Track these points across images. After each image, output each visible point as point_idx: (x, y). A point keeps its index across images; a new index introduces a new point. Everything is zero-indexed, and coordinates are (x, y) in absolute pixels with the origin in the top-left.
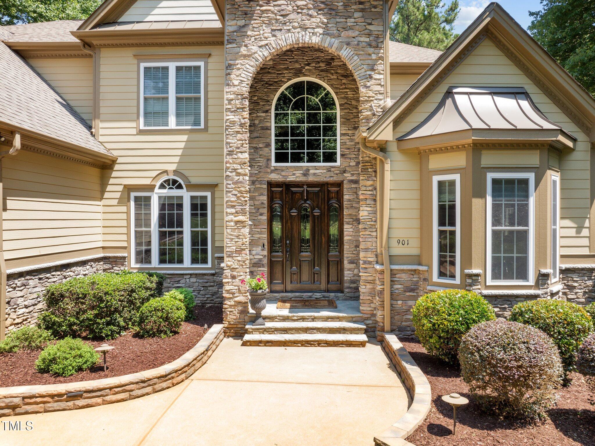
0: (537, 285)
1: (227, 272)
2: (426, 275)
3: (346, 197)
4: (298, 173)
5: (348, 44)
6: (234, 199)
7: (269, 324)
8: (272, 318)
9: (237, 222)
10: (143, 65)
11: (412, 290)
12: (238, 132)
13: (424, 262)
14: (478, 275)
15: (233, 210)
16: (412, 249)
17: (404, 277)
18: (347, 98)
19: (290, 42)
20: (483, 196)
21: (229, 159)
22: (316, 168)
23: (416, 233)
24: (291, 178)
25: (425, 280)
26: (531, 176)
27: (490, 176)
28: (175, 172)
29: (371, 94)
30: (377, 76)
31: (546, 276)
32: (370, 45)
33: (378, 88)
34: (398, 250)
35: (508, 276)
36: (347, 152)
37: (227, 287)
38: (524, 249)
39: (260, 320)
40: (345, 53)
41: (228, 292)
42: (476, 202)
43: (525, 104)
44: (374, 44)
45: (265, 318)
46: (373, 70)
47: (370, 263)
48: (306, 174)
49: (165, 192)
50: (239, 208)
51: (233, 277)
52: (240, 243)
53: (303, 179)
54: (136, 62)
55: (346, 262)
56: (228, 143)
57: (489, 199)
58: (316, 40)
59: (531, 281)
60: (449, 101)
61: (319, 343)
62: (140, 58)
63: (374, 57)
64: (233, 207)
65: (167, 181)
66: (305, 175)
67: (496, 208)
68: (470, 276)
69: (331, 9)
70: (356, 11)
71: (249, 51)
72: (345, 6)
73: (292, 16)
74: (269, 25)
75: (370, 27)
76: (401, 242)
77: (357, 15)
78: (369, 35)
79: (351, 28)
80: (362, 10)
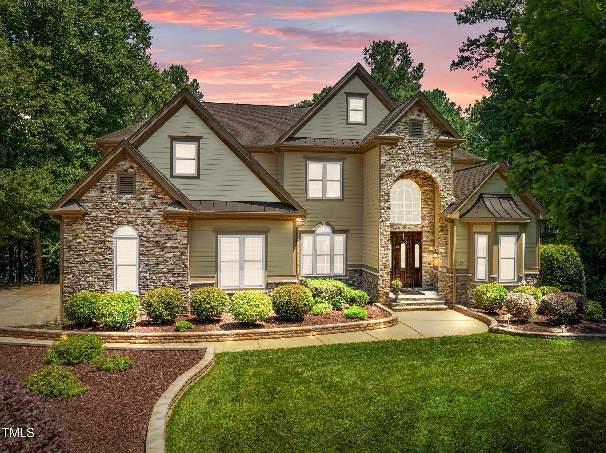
0: (518, 282)
1: (380, 278)
2: (471, 278)
3: (424, 239)
4: (401, 227)
5: (436, 171)
6: (384, 243)
7: (402, 302)
8: (401, 299)
9: (385, 254)
11: (464, 285)
12: (386, 211)
13: (470, 271)
14: (495, 278)
15: (383, 249)
16: (464, 266)
17: (461, 279)
19: (410, 168)
21: (381, 224)
22: (409, 225)
23: (466, 259)
24: (398, 230)
25: (471, 280)
26: (516, 236)
27: (500, 236)
28: (326, 223)
29: (445, 194)
30: (448, 186)
31: (521, 278)
32: (445, 172)
33: (449, 192)
34: (458, 267)
36: (424, 217)
37: (380, 285)
39: (398, 300)
40: (434, 175)
41: (381, 287)
43: (512, 203)
44: (447, 171)
46: (446, 183)
47: (444, 273)
50: (386, 248)
51: (383, 280)
52: (386, 264)
54: (304, 160)
57: (500, 246)
58: (421, 168)
59: (516, 280)
60: (481, 200)
61: (428, 309)
62: (307, 158)
64: (383, 247)
66: (404, 228)
68: (492, 278)
69: (428, 154)
70: (440, 155)
71: (391, 172)
72: (435, 153)
73: (411, 157)
74: (401, 160)
75: (445, 163)
76: (460, 263)
77: (440, 157)
78: (445, 167)
79: (437, 163)
80: (442, 155)
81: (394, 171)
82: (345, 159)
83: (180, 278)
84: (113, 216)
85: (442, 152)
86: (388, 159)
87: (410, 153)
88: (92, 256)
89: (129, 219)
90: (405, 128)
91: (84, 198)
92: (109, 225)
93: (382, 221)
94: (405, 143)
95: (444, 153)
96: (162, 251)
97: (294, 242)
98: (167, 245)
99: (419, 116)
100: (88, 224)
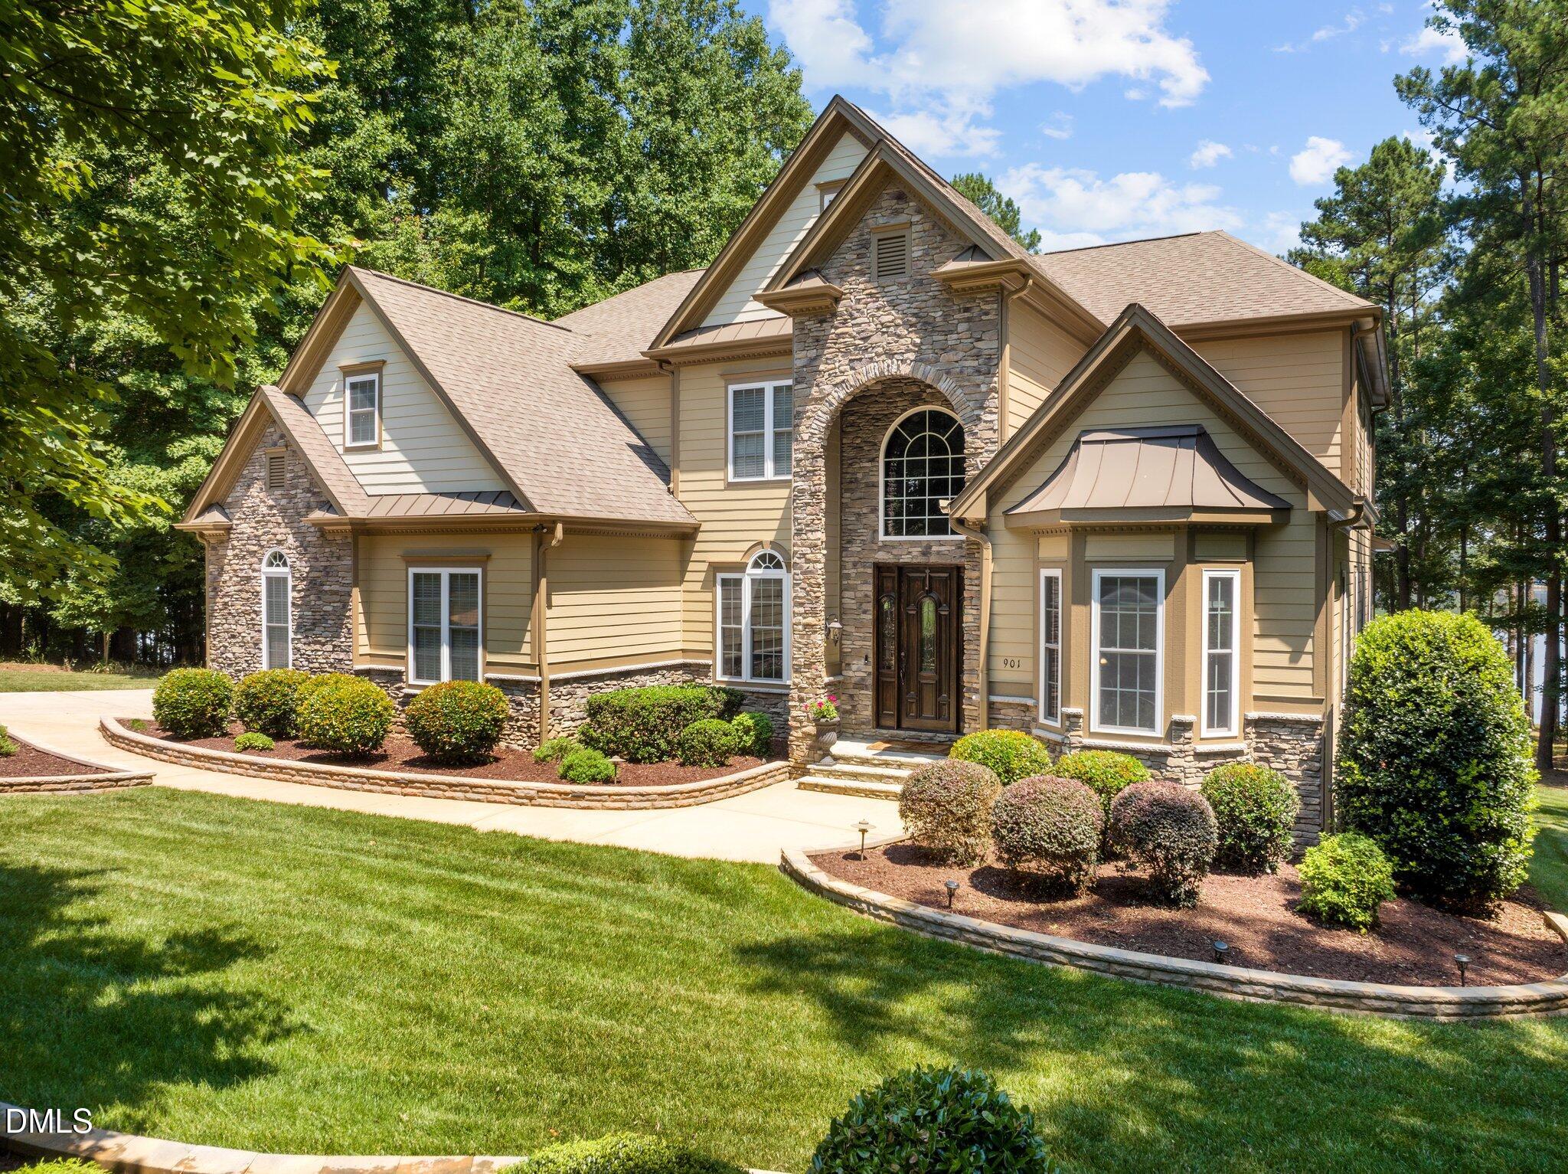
0: (1168, 738)
4: (916, 551)
5: (948, 373)
6: (802, 594)
8: (846, 759)
9: (806, 626)
10: (732, 388)
12: (807, 504)
14: (1078, 716)
15: (802, 610)
16: (1023, 674)
17: (1011, 714)
19: (872, 375)
20: (1085, 601)
21: (796, 540)
22: (940, 543)
23: (1027, 650)
24: (905, 559)
25: (1034, 719)
26: (1160, 574)
27: (1097, 574)
28: (774, 544)
29: (979, 443)
30: (989, 417)
31: (1184, 726)
32: (978, 372)
33: (989, 434)
34: (1005, 675)
35: (1128, 720)
37: (794, 713)
38: (1149, 682)
39: (828, 759)
40: (946, 384)
42: (1077, 610)
44: (984, 369)
45: (836, 759)
46: (982, 408)
47: (974, 690)
48: (927, 551)
49: (759, 572)
50: (808, 607)
51: (801, 700)
52: (809, 655)
53: (921, 560)
54: (722, 383)
56: (796, 519)
57: (1096, 607)
58: (905, 370)
59: (1159, 731)
62: (728, 378)
63: (984, 388)
64: (802, 605)
65: (762, 557)
66: (925, 553)
67: (1107, 621)
68: (1068, 717)
69: (926, 323)
70: (960, 321)
71: (821, 391)
72: (946, 316)
73: (874, 339)
74: (846, 353)
75: (979, 345)
76: (1010, 663)
77: (962, 327)
78: (978, 356)
79: (953, 348)
80: (968, 320)
81: (828, 388)
83: (342, 656)
84: (260, 532)
85: (967, 310)
86: (813, 353)
87: (872, 327)
88: (238, 605)
89: (279, 537)
90: (859, 256)
91: (229, 500)
92: (255, 548)
93: (799, 532)
94: (858, 301)
95: (976, 311)
96: (319, 599)
97: (532, 582)
98: (326, 588)
99: (897, 212)
100: (234, 548)
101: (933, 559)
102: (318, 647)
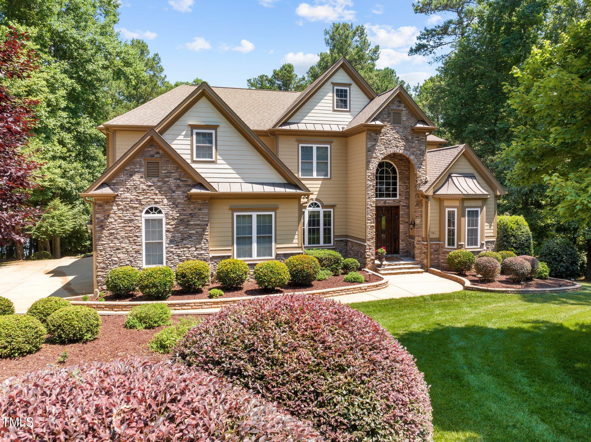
0: (481, 248)
1: (368, 247)
2: (443, 245)
3: (401, 213)
4: (382, 202)
5: (413, 154)
7: (386, 267)
8: (385, 265)
10: (300, 145)
11: (437, 251)
13: (442, 240)
14: (462, 245)
15: (370, 221)
16: (436, 236)
17: (434, 246)
18: (401, 169)
19: (392, 152)
20: (465, 217)
22: (389, 200)
23: (438, 229)
25: (442, 247)
26: (479, 209)
27: (467, 209)
28: (317, 199)
29: (421, 174)
30: (423, 167)
31: (483, 244)
32: (421, 155)
33: (423, 172)
34: (432, 236)
35: (472, 245)
36: (401, 193)
38: (477, 235)
40: (412, 157)
41: (368, 255)
42: (463, 219)
43: (475, 181)
46: (421, 165)
47: (420, 241)
48: (385, 203)
49: (311, 209)
53: (384, 205)
54: (297, 143)
55: (400, 241)
57: (466, 218)
58: (401, 152)
59: (479, 246)
60: (450, 179)
61: (408, 273)
62: (299, 142)
63: (422, 159)
65: (312, 204)
67: (469, 220)
68: (460, 245)
69: (407, 139)
70: (416, 140)
71: (376, 155)
72: (412, 138)
73: (393, 141)
74: (384, 145)
75: (421, 147)
76: (433, 233)
77: (416, 142)
78: (420, 150)
79: (414, 147)
80: (418, 140)
81: (378, 154)
82: (332, 142)
83: (202, 252)
84: (141, 198)
85: (418, 137)
86: (373, 143)
87: (392, 138)
88: (123, 234)
89: (156, 200)
90: (388, 117)
91: (114, 181)
92: (138, 205)
93: (369, 198)
94: (388, 130)
95: (420, 138)
96: (186, 228)
97: (299, 217)
98: (191, 223)
99: (399, 106)
100: (118, 205)
101: (387, 205)
102: (185, 249)
